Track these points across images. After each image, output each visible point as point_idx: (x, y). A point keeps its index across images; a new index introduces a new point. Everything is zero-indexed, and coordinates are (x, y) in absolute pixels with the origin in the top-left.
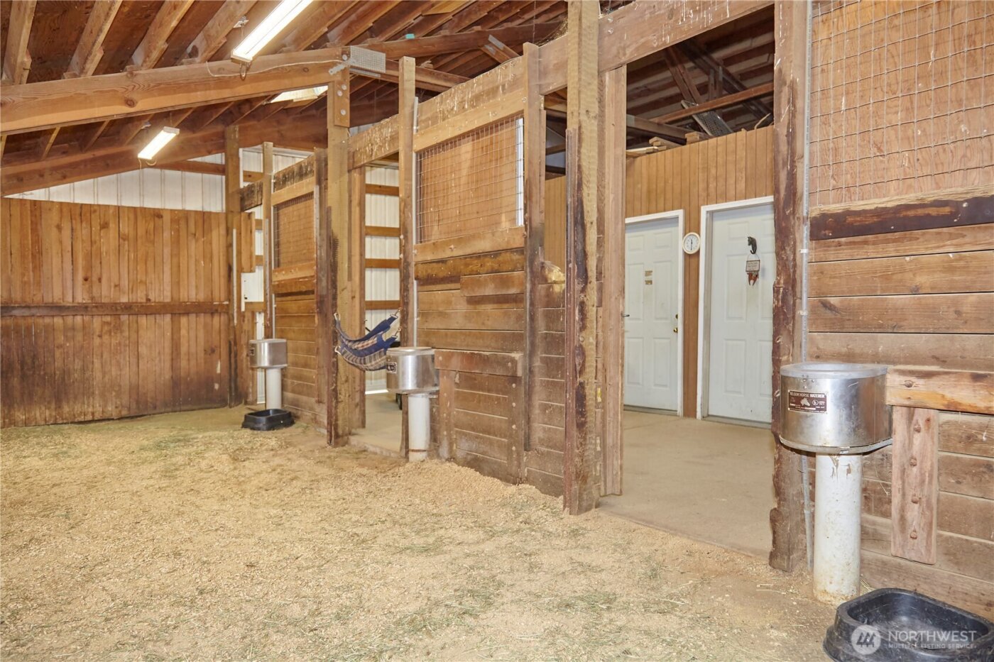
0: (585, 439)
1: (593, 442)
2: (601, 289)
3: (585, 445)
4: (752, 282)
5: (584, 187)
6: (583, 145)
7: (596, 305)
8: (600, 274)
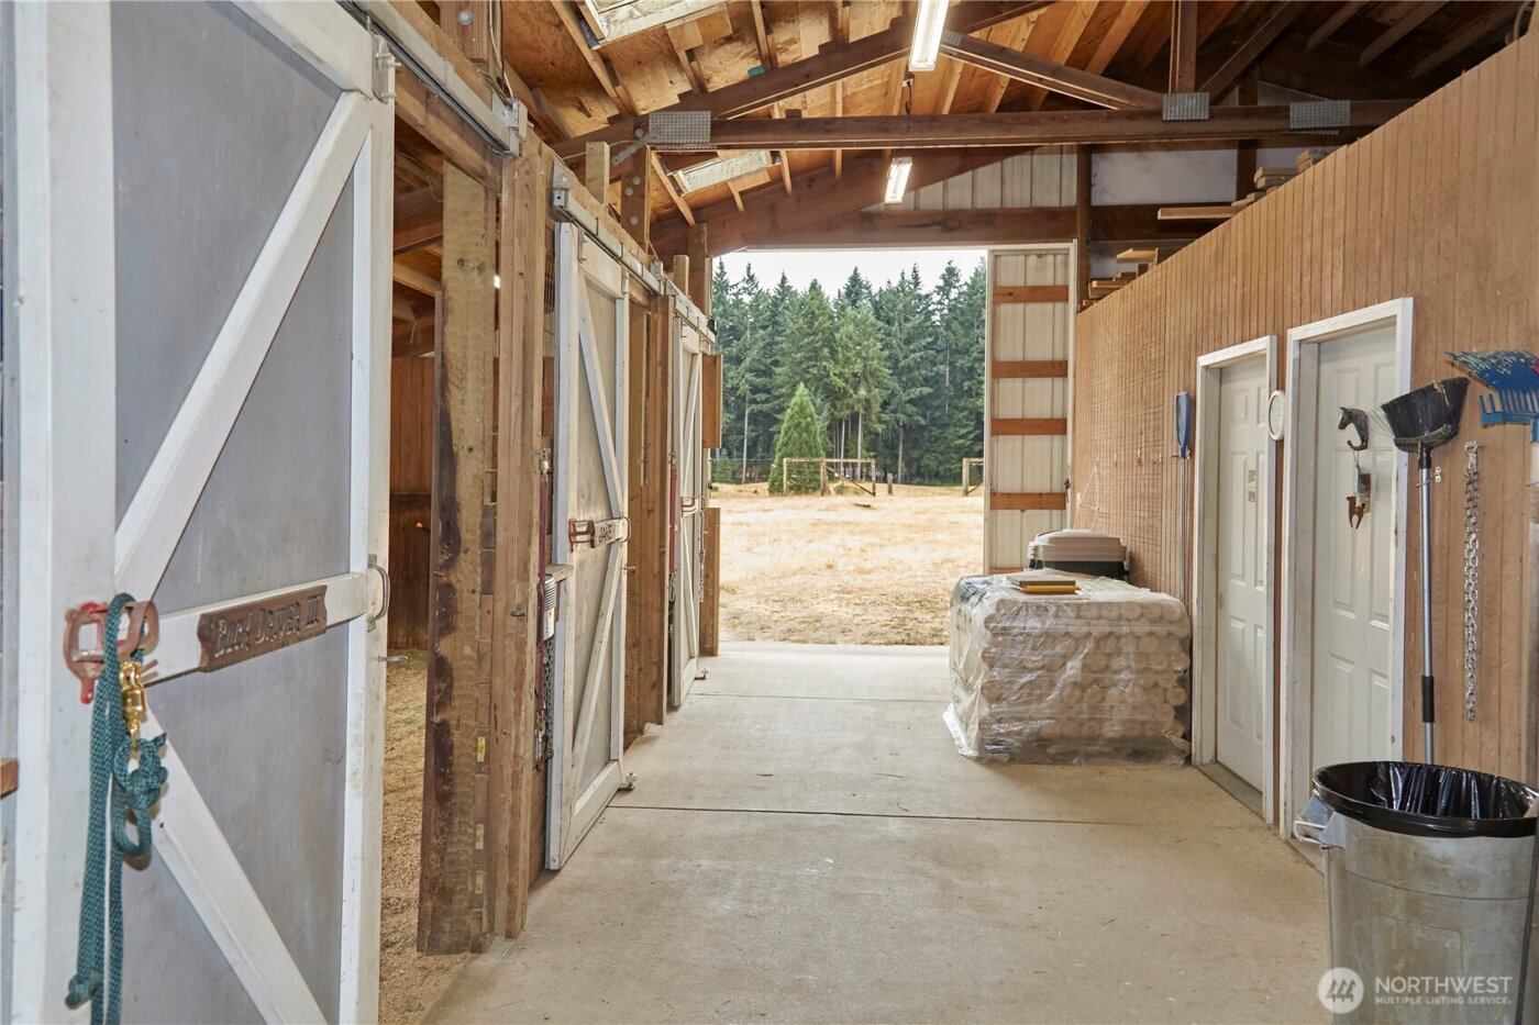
0: (450, 824)
1: (470, 831)
2: (489, 563)
3: (449, 833)
4: (1355, 518)
5: (454, 390)
6: (450, 319)
7: (478, 589)
8: (488, 536)
